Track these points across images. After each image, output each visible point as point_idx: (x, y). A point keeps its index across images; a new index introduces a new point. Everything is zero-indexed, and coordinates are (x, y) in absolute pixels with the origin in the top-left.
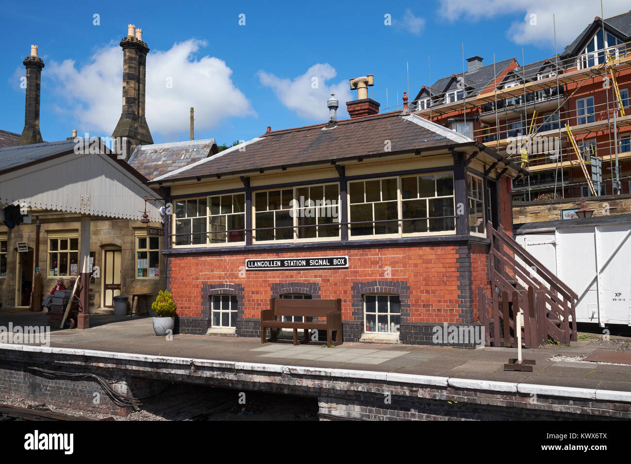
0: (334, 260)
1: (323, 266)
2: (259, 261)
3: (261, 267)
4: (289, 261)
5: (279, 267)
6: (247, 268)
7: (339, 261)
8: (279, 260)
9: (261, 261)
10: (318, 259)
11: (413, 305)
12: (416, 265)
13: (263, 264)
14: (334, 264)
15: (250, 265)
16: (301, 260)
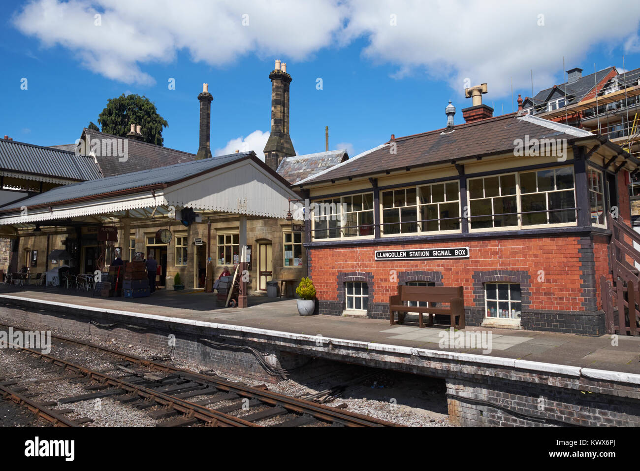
0: (456, 251)
1: (445, 256)
2: (387, 252)
3: (389, 257)
4: (414, 252)
5: (404, 257)
6: (376, 259)
7: (460, 252)
8: (404, 251)
9: (389, 252)
10: (440, 250)
11: (534, 293)
12: (536, 256)
13: (390, 255)
14: (456, 254)
15: (379, 255)
16: (425, 251)
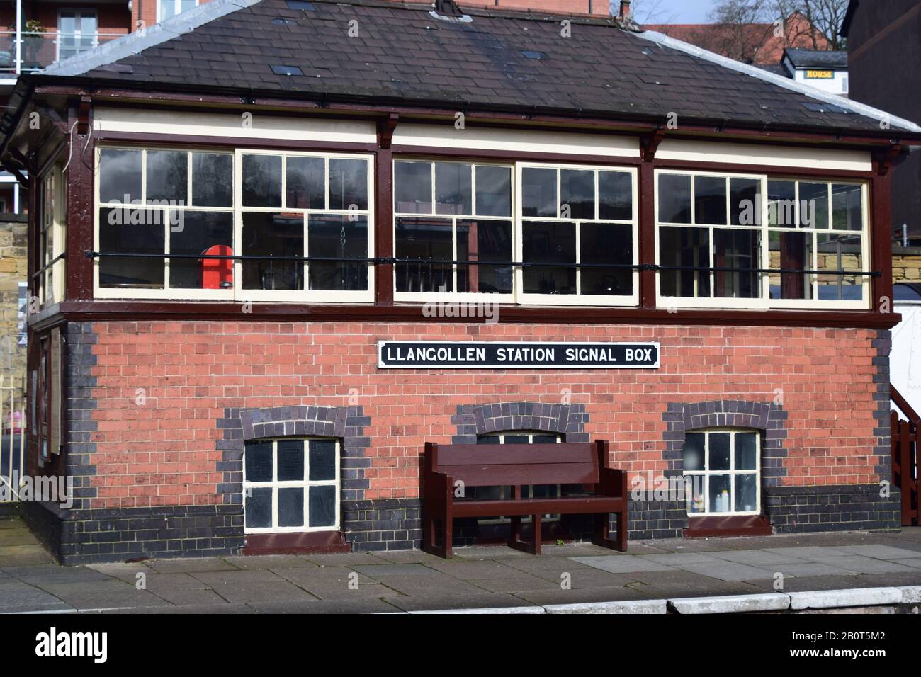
0: (628, 350)
1: (598, 363)
2: (421, 346)
3: (427, 362)
4: (511, 350)
5: (481, 362)
6: (382, 365)
7: (639, 355)
8: (481, 347)
9: (427, 346)
10: (588, 347)
11: (793, 452)
12: (799, 369)
13: (431, 354)
14: (627, 359)
15: (394, 355)
16: (544, 347)
